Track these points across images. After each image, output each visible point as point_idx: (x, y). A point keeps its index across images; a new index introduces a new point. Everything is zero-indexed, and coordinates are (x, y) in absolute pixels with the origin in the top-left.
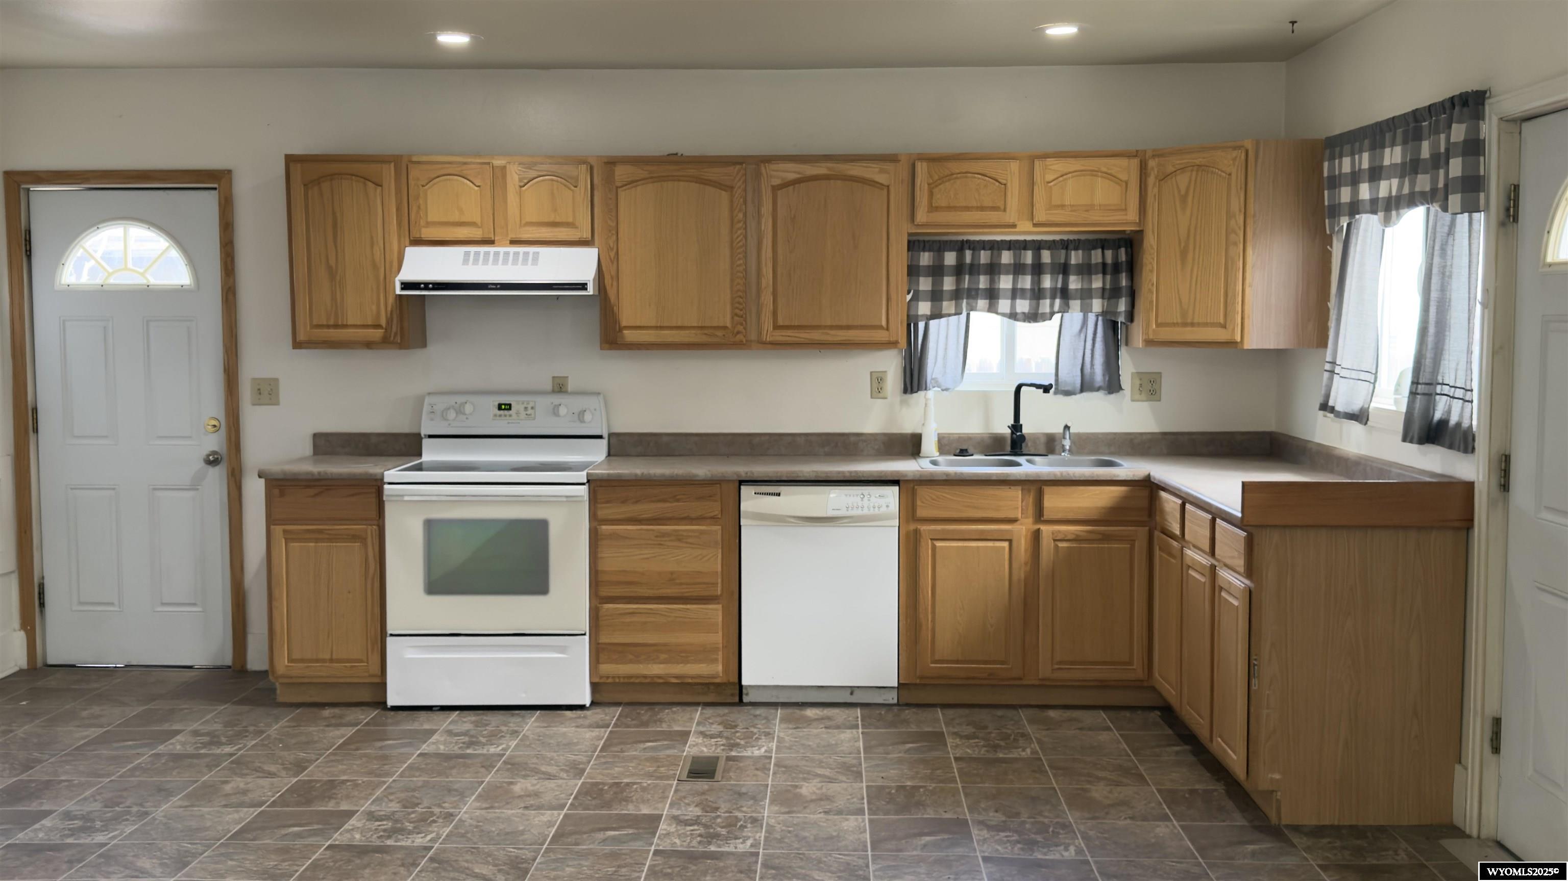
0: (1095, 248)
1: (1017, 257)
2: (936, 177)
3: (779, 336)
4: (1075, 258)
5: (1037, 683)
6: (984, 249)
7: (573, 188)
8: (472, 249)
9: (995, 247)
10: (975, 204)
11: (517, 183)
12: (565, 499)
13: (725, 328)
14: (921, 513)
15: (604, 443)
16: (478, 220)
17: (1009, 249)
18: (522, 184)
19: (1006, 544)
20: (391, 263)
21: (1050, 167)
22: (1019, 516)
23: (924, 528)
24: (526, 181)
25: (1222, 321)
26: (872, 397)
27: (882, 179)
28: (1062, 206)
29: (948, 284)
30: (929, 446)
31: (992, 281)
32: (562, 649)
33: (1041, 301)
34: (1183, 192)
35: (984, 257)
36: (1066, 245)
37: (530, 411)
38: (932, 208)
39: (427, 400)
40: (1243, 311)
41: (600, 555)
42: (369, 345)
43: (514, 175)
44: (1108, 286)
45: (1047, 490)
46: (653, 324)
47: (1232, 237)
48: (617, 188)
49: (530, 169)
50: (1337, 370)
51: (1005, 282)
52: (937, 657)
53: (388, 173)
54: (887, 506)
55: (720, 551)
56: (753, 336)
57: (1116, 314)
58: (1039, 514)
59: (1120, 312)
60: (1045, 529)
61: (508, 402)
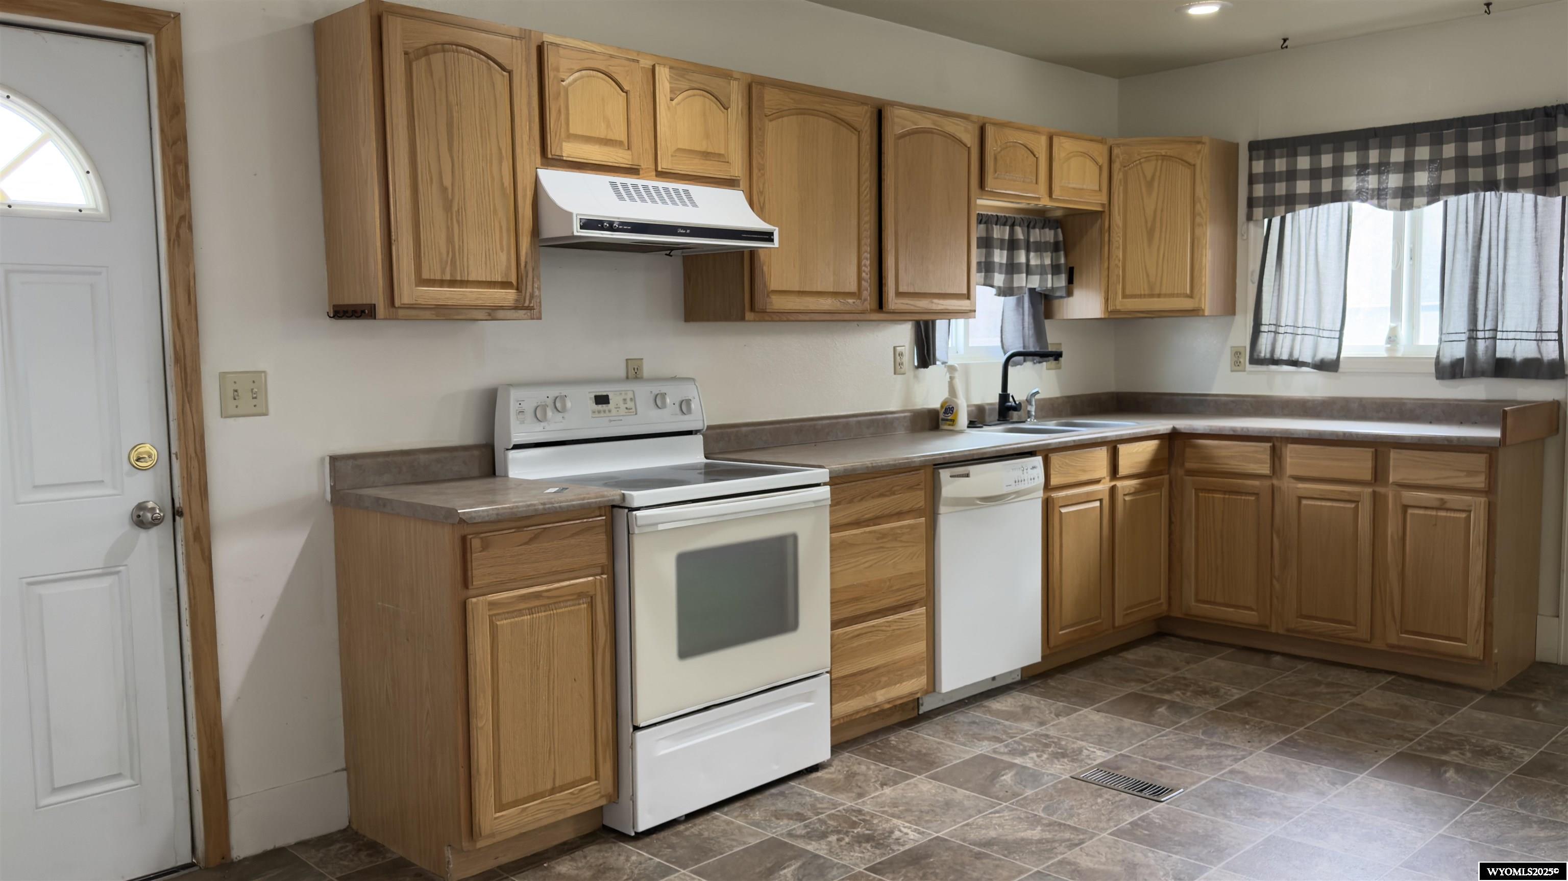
0: (1044, 227)
2: (999, 144)
3: (899, 304)
7: (724, 109)
8: (619, 179)
11: (667, 94)
12: (813, 505)
13: (855, 294)
14: (1052, 480)
15: (699, 438)
16: (624, 138)
18: (673, 95)
19: (1098, 504)
20: (525, 190)
21: (1062, 145)
22: (1105, 475)
23: (1054, 496)
24: (677, 93)
25: (1188, 292)
26: (895, 374)
27: (963, 137)
32: (807, 697)
34: (1149, 177)
38: (996, 175)
39: (513, 394)
40: (1206, 283)
43: (664, 80)
45: (1121, 448)
47: (1198, 219)
48: (766, 116)
49: (682, 77)
50: (1282, 329)
52: (1063, 624)
53: (519, 54)
54: (1038, 477)
55: (925, 546)
58: (1115, 472)
60: (1119, 484)
61: (605, 394)
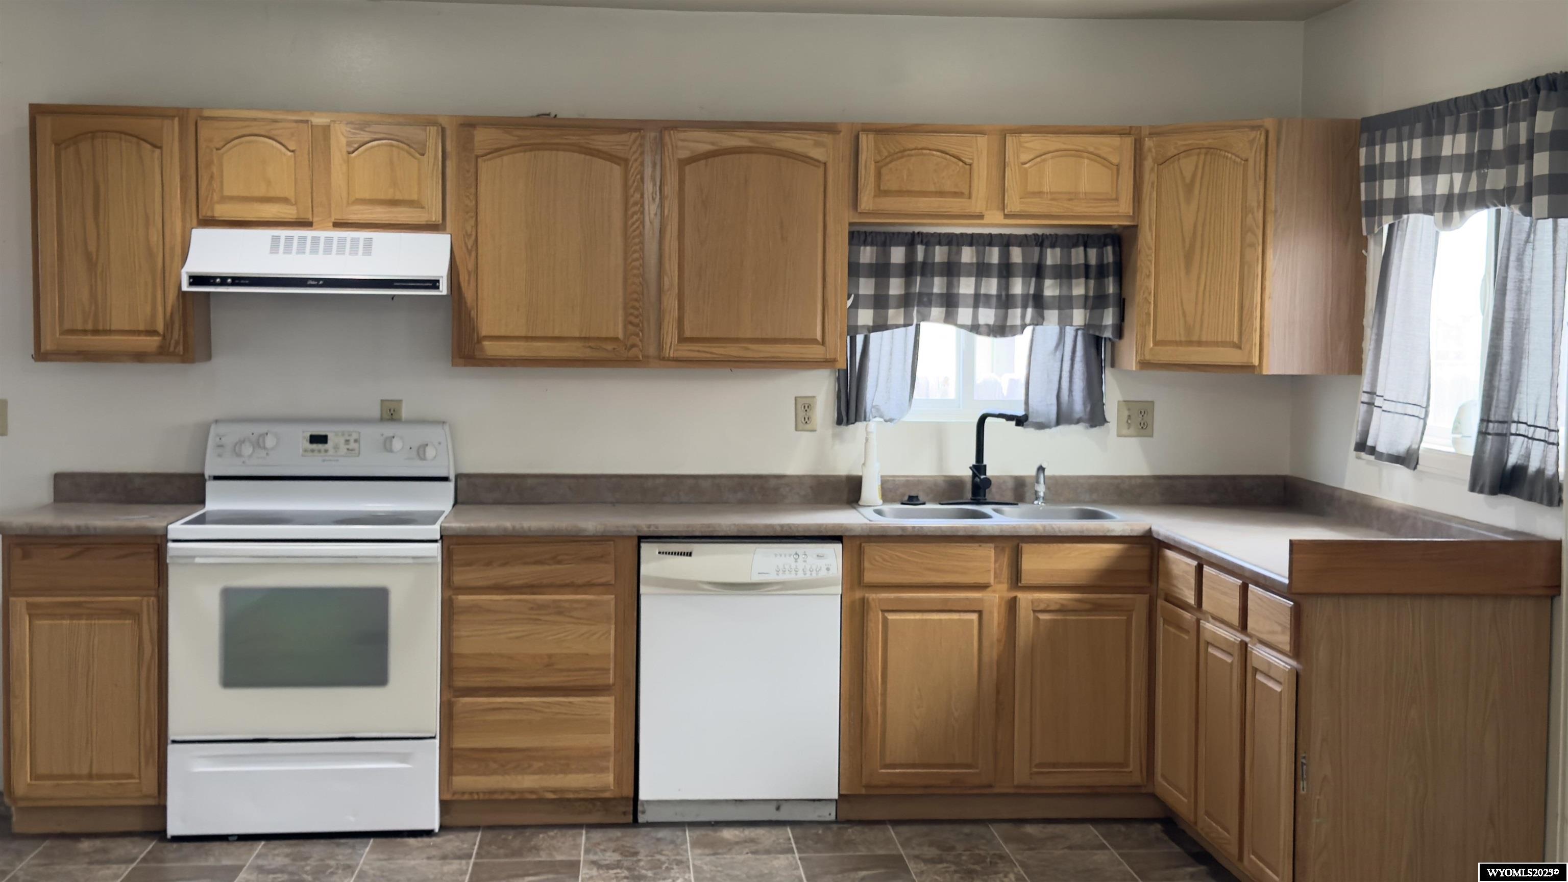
0: (1076, 245)
1: (980, 254)
2: (885, 154)
3: (687, 351)
4: (1052, 257)
5: (1012, 791)
6: (940, 244)
7: (418, 155)
8: (283, 233)
9: (954, 241)
10: (932, 188)
11: (345, 149)
12: (411, 561)
13: (616, 339)
14: (870, 577)
15: (451, 486)
16: (289, 193)
17: (971, 245)
18: (351, 149)
19: (974, 617)
20: (172, 249)
21: (1026, 145)
22: (992, 581)
23: (872, 596)
24: (356, 146)
25: (1236, 339)
26: (796, 429)
27: (817, 153)
28: (1040, 194)
29: (896, 287)
30: (871, 491)
31: (950, 285)
32: (403, 757)
33: (1010, 311)
34: (1188, 180)
35: (940, 254)
36: (1040, 241)
37: (352, 445)
38: (881, 192)
39: (213, 430)
40: (1261, 328)
41: (455, 634)
42: (140, 357)
43: (340, 136)
44: (1091, 294)
45: (1026, 548)
46: (523, 333)
47: (1249, 238)
48: (477, 157)
49: (362, 129)
50: (1378, 402)
51: (966, 286)
52: (888, 760)
53: (171, 131)
54: (828, 569)
55: (613, 626)
56: (652, 351)
57: (1101, 327)
58: (1016, 579)
59: (1106, 326)
60: (1025, 598)
61: (323, 433)
